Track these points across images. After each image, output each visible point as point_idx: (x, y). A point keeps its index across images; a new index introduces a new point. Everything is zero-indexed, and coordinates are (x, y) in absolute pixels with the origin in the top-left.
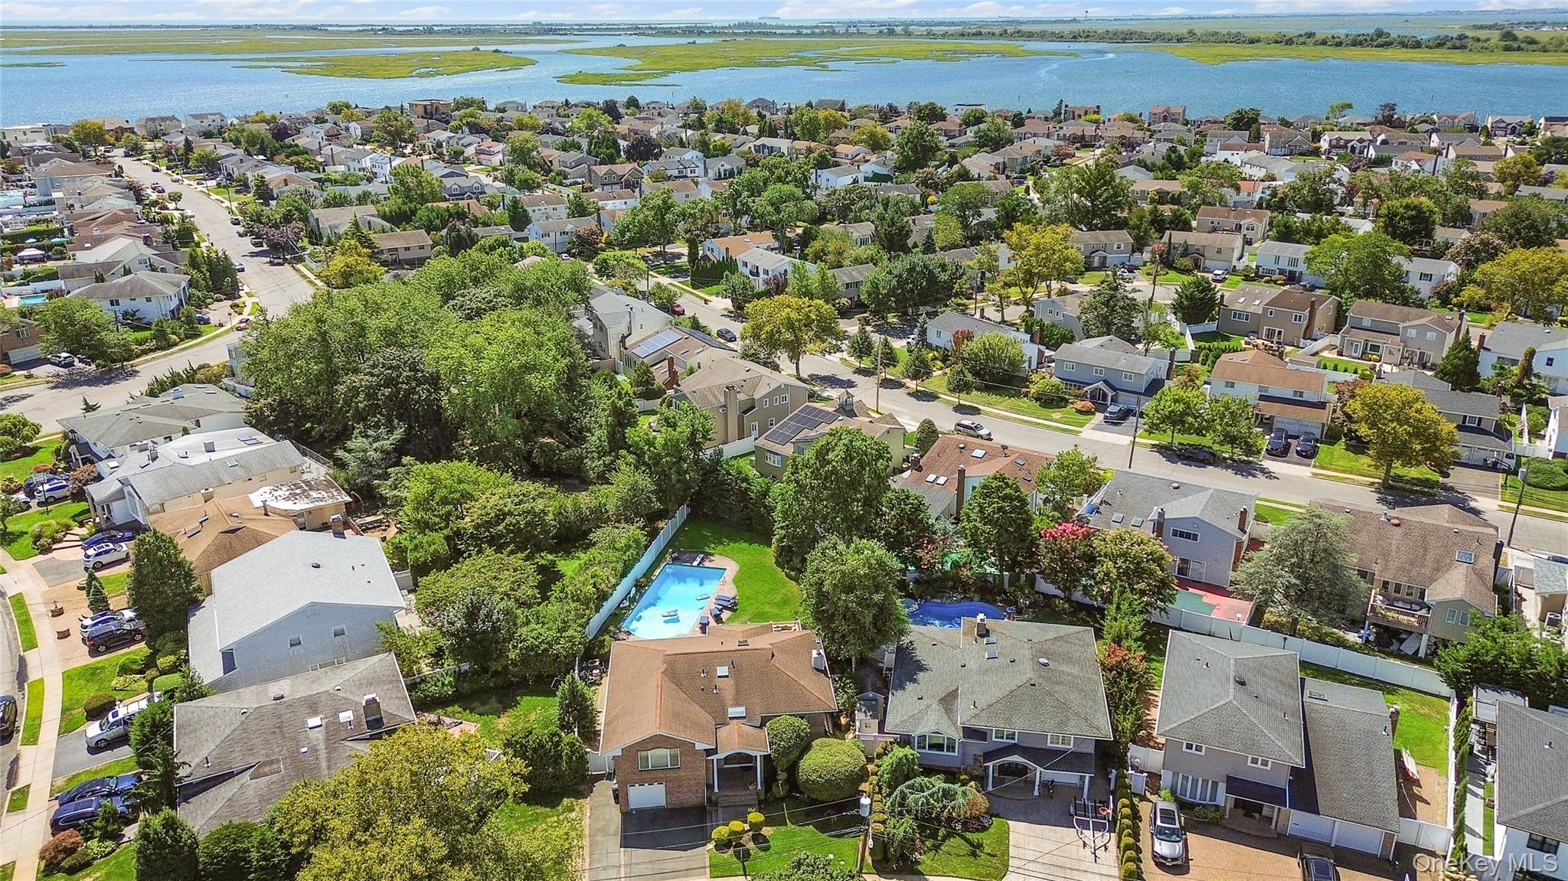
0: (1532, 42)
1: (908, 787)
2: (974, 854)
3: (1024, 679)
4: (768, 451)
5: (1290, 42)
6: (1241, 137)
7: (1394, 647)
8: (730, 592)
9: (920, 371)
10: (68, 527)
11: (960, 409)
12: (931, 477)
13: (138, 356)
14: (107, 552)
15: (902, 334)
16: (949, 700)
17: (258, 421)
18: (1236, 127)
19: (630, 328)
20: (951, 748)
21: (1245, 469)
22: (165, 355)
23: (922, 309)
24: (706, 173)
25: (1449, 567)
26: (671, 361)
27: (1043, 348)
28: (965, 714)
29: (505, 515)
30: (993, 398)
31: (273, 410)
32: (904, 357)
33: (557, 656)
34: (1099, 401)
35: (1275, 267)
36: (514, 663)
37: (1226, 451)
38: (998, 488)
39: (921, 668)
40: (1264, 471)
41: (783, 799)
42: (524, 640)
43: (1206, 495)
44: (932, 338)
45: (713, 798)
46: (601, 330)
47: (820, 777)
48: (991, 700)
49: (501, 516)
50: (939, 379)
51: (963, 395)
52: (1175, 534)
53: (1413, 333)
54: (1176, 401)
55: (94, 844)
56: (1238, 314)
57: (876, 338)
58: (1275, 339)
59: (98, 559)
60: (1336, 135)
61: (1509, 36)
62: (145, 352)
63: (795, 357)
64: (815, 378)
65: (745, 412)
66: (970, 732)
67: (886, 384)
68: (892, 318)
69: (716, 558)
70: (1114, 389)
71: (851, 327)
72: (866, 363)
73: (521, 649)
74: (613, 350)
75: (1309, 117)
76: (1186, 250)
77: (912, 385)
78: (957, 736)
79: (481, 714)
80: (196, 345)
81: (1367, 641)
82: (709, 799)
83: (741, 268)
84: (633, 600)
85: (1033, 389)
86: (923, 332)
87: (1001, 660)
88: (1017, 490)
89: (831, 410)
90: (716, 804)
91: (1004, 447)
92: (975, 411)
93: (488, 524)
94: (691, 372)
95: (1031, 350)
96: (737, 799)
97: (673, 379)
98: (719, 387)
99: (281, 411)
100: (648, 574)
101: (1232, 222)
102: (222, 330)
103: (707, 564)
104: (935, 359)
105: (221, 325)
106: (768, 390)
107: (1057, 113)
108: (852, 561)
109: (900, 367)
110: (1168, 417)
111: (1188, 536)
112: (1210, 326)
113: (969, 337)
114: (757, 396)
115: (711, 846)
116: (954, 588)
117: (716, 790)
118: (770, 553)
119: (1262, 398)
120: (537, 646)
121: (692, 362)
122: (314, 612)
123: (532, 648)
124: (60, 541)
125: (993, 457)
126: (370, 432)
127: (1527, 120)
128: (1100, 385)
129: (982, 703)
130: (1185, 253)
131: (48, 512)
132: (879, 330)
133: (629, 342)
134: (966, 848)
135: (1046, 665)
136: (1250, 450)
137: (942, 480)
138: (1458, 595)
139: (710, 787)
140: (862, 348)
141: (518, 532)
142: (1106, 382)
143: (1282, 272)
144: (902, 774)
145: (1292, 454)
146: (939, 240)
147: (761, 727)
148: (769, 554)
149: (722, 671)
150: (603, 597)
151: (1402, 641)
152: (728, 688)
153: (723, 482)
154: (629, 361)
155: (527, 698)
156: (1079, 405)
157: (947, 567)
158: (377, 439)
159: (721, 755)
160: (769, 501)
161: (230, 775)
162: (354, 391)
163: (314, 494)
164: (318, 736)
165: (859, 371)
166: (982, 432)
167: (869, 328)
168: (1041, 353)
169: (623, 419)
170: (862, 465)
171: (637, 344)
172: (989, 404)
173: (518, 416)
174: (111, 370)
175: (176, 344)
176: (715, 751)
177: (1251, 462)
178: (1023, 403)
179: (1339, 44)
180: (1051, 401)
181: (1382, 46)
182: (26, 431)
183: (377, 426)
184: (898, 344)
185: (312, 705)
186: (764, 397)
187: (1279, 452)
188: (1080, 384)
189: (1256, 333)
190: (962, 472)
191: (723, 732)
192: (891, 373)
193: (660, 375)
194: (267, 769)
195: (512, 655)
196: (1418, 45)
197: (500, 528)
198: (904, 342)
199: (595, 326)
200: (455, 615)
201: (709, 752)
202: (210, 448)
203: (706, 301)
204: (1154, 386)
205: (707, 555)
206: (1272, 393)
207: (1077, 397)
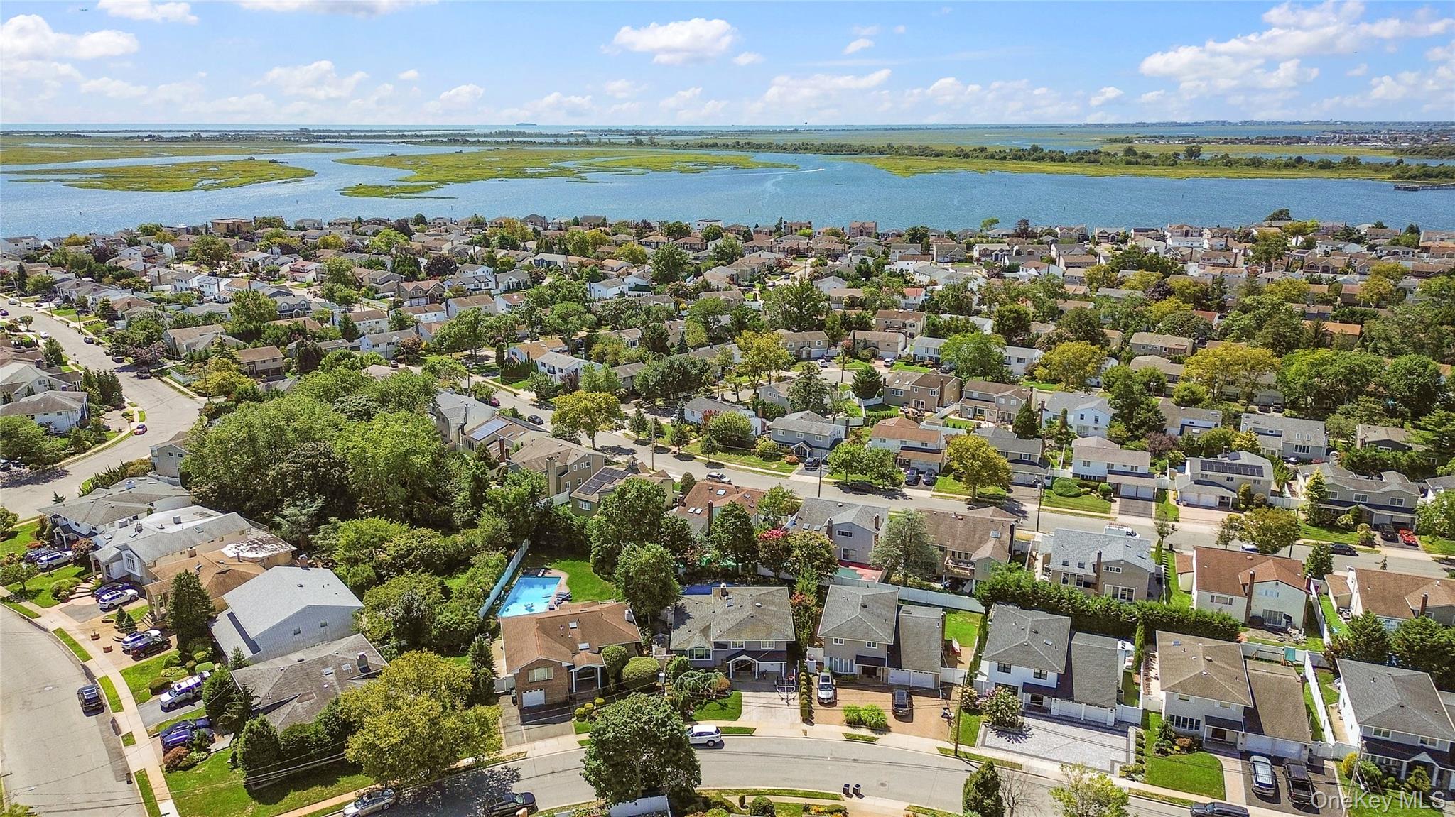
0: (1148, 156)
1: (685, 677)
2: (723, 709)
3: (747, 615)
4: (580, 500)
5: (966, 156)
6: (914, 249)
8: (566, 590)
9: (681, 440)
10: (77, 584)
11: (710, 465)
12: (692, 510)
13: (61, 460)
14: (117, 596)
15: (667, 413)
16: (705, 631)
17: (203, 501)
18: (912, 241)
19: (465, 419)
20: (708, 656)
21: (891, 494)
22: (84, 457)
23: (681, 395)
24: (497, 287)
25: (986, 541)
26: (502, 441)
27: (764, 420)
28: (714, 635)
29: (413, 549)
30: (732, 456)
31: (213, 492)
32: (669, 431)
33: (463, 632)
34: (801, 455)
35: (926, 355)
36: (435, 638)
37: (879, 483)
38: (732, 511)
39: (689, 617)
40: (905, 497)
41: (613, 693)
42: (441, 623)
43: (858, 508)
44: (688, 416)
45: (573, 693)
46: (444, 421)
48: (729, 626)
49: (411, 550)
50: (695, 444)
51: (711, 455)
52: (839, 534)
53: (1002, 401)
54: (846, 453)
55: (194, 754)
56: (896, 392)
57: (649, 418)
58: (920, 408)
59: (111, 602)
60: (984, 246)
61: (1130, 151)
62: (67, 456)
63: (591, 435)
64: (605, 449)
65: (561, 475)
66: (717, 645)
67: (658, 450)
68: (659, 402)
69: (553, 571)
70: (810, 447)
71: (630, 410)
72: (643, 436)
73: (441, 627)
74: (453, 436)
76: (866, 344)
77: (674, 449)
78: (711, 647)
80: (103, 449)
81: (946, 587)
82: (570, 697)
83: (541, 368)
84: (503, 599)
85: (758, 449)
86: (682, 412)
87: (735, 606)
88: (743, 511)
89: (623, 469)
90: (575, 697)
91: (737, 487)
92: (720, 466)
93: (402, 557)
94: (517, 449)
95: (756, 422)
96: (587, 695)
97: (505, 454)
98: (541, 458)
99: (220, 494)
100: (509, 582)
101: (900, 322)
102: (122, 435)
103: (547, 575)
104: (691, 431)
105: (120, 431)
106: (575, 459)
107: (779, 228)
109: (667, 438)
110: (842, 463)
111: (846, 534)
112: (878, 400)
113: (716, 414)
114: (569, 464)
115: (575, 719)
116: (708, 576)
117: (574, 687)
118: (588, 566)
119: (903, 448)
120: (450, 626)
121: (517, 442)
122: (310, 611)
123: (447, 627)
124: (74, 593)
125: (730, 494)
126: (298, 503)
127: (1122, 231)
128: (801, 444)
129: (724, 628)
130: (865, 347)
131: (52, 575)
132: (650, 411)
133: (467, 428)
134: (718, 707)
135: (759, 607)
136: (895, 483)
137: (699, 511)
139: (571, 690)
140: (639, 426)
141: (423, 559)
142: (804, 442)
143: (931, 358)
144: (681, 668)
145: (921, 484)
146: (690, 341)
147: (598, 653)
149: (573, 625)
150: (487, 595)
151: (963, 586)
153: (555, 521)
154: (468, 444)
156: (788, 458)
157: (704, 564)
158: (303, 507)
159: (577, 669)
160: (586, 531)
161: (285, 702)
162: (283, 475)
163: (268, 547)
164: (332, 678)
165: (637, 442)
166: (725, 480)
167: (643, 410)
168: (763, 423)
169: (480, 484)
170: (648, 501)
171: (473, 431)
172: (729, 461)
173: (404, 485)
174: (44, 471)
175: (90, 448)
176: (573, 667)
177: (895, 490)
178: (752, 458)
179: (1004, 159)
180: (770, 457)
181: (1036, 160)
183: (303, 499)
184: (665, 421)
185: (324, 662)
186: (576, 462)
187: (913, 483)
188: (789, 444)
189: (907, 403)
190: (711, 505)
191: (577, 657)
192: (660, 443)
193: (494, 451)
194: (306, 697)
195: (435, 632)
196: (1063, 160)
197: (411, 558)
198: (668, 420)
199: (438, 419)
200: (398, 610)
201: (570, 668)
202: (178, 522)
203: (515, 394)
204: (837, 442)
205: (547, 570)
206: (908, 444)
207: (787, 453)
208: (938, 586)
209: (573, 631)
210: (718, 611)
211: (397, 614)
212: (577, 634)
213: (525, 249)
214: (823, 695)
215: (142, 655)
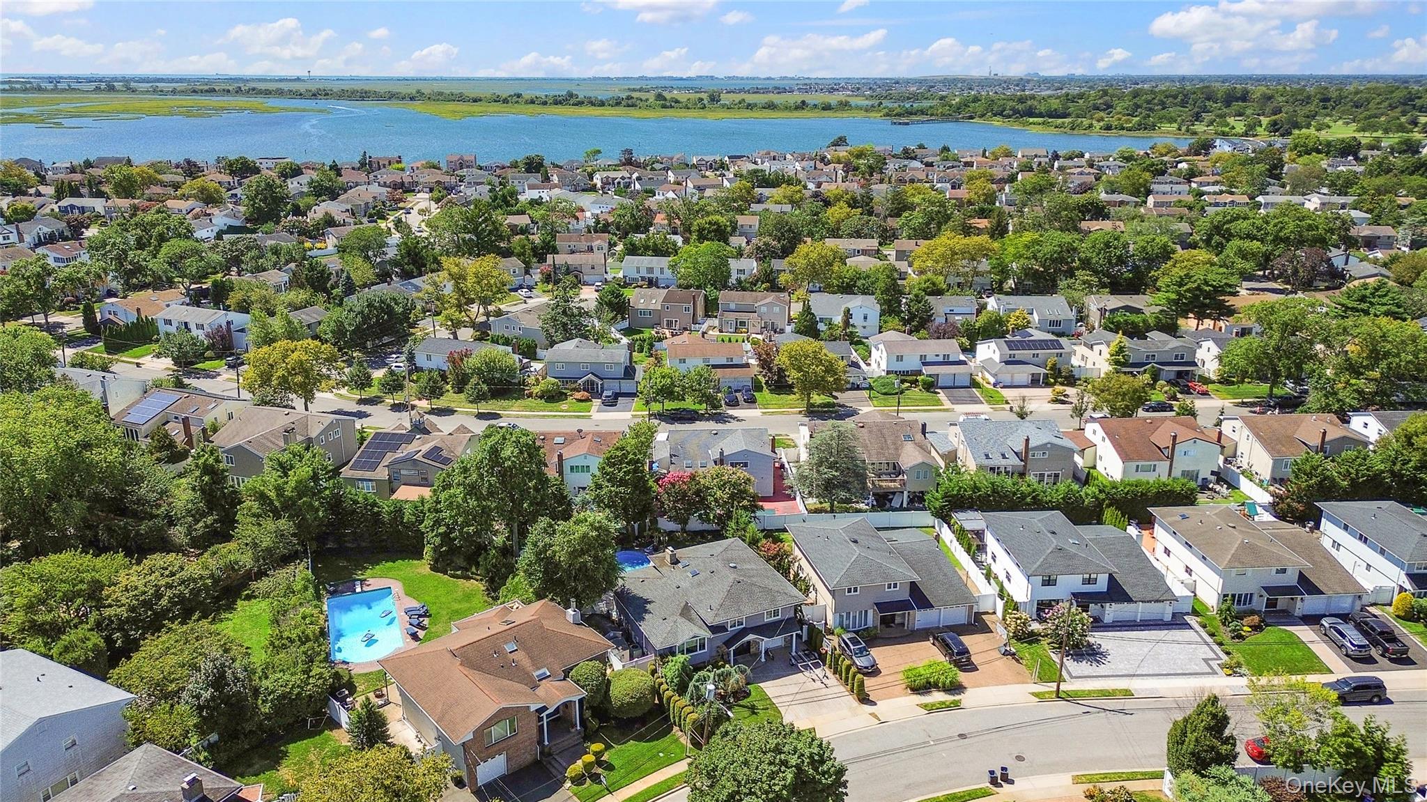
0: (677, 102)
1: (697, 681)
3: (731, 580)
4: (359, 480)
5: (505, 101)
6: (535, 179)
7: (888, 505)
8: (412, 603)
11: (480, 416)
16: (686, 611)
18: (529, 171)
19: (104, 398)
20: (702, 646)
21: (719, 418)
25: (902, 446)
26: (186, 421)
27: (520, 357)
28: (708, 617)
30: (505, 403)
34: (592, 391)
35: (637, 276)
36: (268, 717)
37: (702, 408)
39: (647, 602)
40: (731, 418)
41: (598, 729)
43: (739, 434)
44: (423, 363)
45: (546, 750)
47: (632, 698)
48: (720, 601)
49: (158, 591)
51: (479, 406)
52: (733, 465)
53: (764, 309)
56: (643, 312)
60: (605, 174)
61: (660, 97)
66: (713, 630)
70: (602, 379)
73: (272, 701)
75: (573, 162)
76: (568, 269)
78: (708, 634)
79: (256, 775)
81: (873, 505)
82: (542, 753)
83: (163, 328)
85: (536, 390)
86: (412, 358)
87: (702, 574)
89: (404, 431)
90: (550, 754)
91: (580, 431)
92: (497, 416)
93: (147, 604)
94: (218, 427)
96: (566, 743)
103: (367, 589)
106: (322, 427)
107: (363, 164)
110: (661, 390)
111: (741, 464)
112: (627, 324)
114: (314, 435)
115: (568, 784)
117: (546, 743)
118: (425, 564)
119: (708, 367)
120: (290, 693)
121: (208, 420)
122: (43, 730)
123: (283, 696)
127: (718, 159)
128: (589, 377)
129: (715, 606)
130: (568, 272)
133: (113, 411)
135: (735, 567)
136: (716, 405)
138: (921, 461)
139: (541, 740)
140: (362, 381)
142: (593, 374)
143: (643, 279)
144: (686, 674)
145: (742, 403)
147: (564, 679)
149: (510, 647)
151: (891, 501)
153: (354, 512)
155: (291, 747)
156: (578, 395)
159: (548, 712)
160: (407, 517)
165: (361, 402)
168: (521, 361)
171: (125, 412)
176: (544, 709)
177: (720, 414)
179: (545, 103)
180: (554, 397)
181: (576, 105)
186: (321, 432)
187: (733, 403)
188: (571, 380)
189: (657, 324)
190: (560, 456)
191: (540, 692)
192: (396, 399)
193: (176, 436)
195: (266, 709)
196: (602, 104)
197: (166, 602)
200: (196, 686)
201: (541, 711)
203: (138, 365)
204: (628, 372)
205: (362, 581)
207: (572, 390)
208: (862, 506)
209: (514, 656)
210: (683, 584)
211: (198, 697)
212: (520, 656)
213: (39, 194)
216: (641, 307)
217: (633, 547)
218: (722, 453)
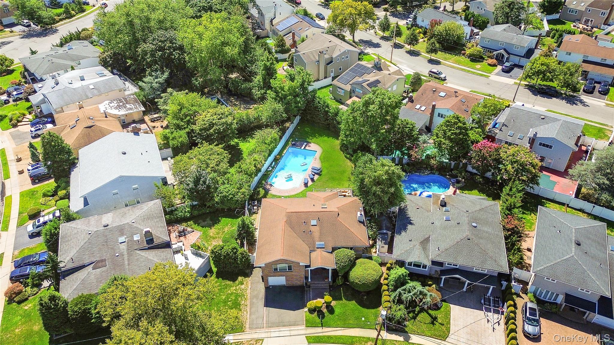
1: (403, 290)
2: (433, 323)
3: (465, 235)
4: (339, 87)
8: (318, 165)
9: (413, 40)
10: (24, 115)
11: (431, 61)
12: (418, 107)
13: (58, 22)
14: (39, 129)
15: (404, 17)
16: (425, 242)
17: (105, 63)
19: (275, 15)
20: (424, 267)
21: (571, 100)
22: (70, 22)
23: (414, 3)
26: (294, 34)
27: (473, 28)
28: (433, 254)
29: (213, 124)
30: (448, 56)
31: (111, 58)
32: (406, 33)
33: (237, 201)
34: (500, 59)
36: (217, 203)
37: (562, 89)
39: (411, 223)
40: (581, 102)
41: (341, 286)
42: (221, 193)
43: (559, 124)
44: (419, 22)
45: (308, 284)
46: (262, 15)
47: (360, 281)
48: (447, 246)
49: (212, 125)
50: (422, 45)
51: (433, 54)
52: (540, 144)
54: (542, 64)
55: (29, 289)
56: (572, 11)
57: (393, 20)
58: (589, 24)
59: (36, 132)
62: (61, 20)
63: (352, 33)
64: (362, 41)
65: (328, 64)
66: (434, 263)
67: (397, 46)
68: (399, 8)
69: (312, 145)
70: (509, 53)
71: (380, 13)
72: (387, 34)
73: (220, 197)
74: (267, 26)
77: (408, 47)
78: (428, 264)
79: (203, 227)
80: (83, 16)
82: (306, 284)
84: (273, 168)
85: (468, 52)
86: (415, 18)
87: (452, 222)
89: (370, 66)
90: (309, 287)
91: (456, 92)
92: (437, 63)
93: (206, 129)
94: (303, 41)
95: (467, 30)
96: (320, 285)
97: (294, 45)
98: (316, 51)
99: (114, 59)
100: (280, 153)
102: (95, 8)
103: (307, 148)
104: (420, 33)
105: (94, 6)
106: (339, 53)
108: (380, 172)
109: (404, 37)
111: (547, 146)
112: (556, 16)
113: (439, 23)
114: (334, 56)
115: (306, 309)
117: (309, 280)
119: (585, 61)
120: (228, 196)
121: (303, 35)
122: (122, 180)
123: (225, 197)
124: (21, 121)
125: (450, 96)
126: (153, 74)
128: (502, 51)
129: (442, 248)
131: (17, 105)
132: (394, 15)
133: (274, 22)
134: (429, 319)
135: (475, 227)
136: (575, 89)
137: (423, 108)
139: (307, 278)
140: (385, 27)
141: (219, 133)
142: (505, 50)
144: (400, 282)
145: (596, 92)
147: (331, 253)
148: (337, 143)
149: (314, 222)
150: (259, 170)
152: (316, 231)
153: (317, 107)
154: (275, 33)
155: (224, 219)
156: (490, 61)
157: (424, 158)
158: (157, 77)
159: (312, 268)
160: (338, 118)
161: (83, 267)
162: (145, 53)
163: (128, 106)
164: (123, 247)
165: (383, 38)
166: (442, 76)
167: (388, 13)
168: (472, 31)
169: (270, 72)
171: (278, 24)
172: (445, 59)
173: (221, 67)
174: (46, 29)
175: (74, 16)
176: (309, 266)
177: (575, 96)
178: (462, 58)
180: (476, 58)
182: (7, 63)
183: (156, 70)
184: (402, 23)
185: (121, 230)
186: (338, 56)
187: (589, 91)
188: (491, 50)
189: (579, 20)
190: (434, 106)
191: (313, 255)
192: (398, 40)
193: (288, 41)
194: (100, 264)
195: (216, 200)
197: (211, 131)
198: (404, 22)
199: (259, 13)
200: (190, 180)
201: (307, 267)
202: (82, 79)
204: (530, 53)
205: (308, 143)
206: (590, 59)
207: (488, 57)
209: (313, 229)
210: (437, 223)
214: (530, 329)
215: (37, 181)
216: (572, 7)
217: (446, 175)
218: (535, 135)
